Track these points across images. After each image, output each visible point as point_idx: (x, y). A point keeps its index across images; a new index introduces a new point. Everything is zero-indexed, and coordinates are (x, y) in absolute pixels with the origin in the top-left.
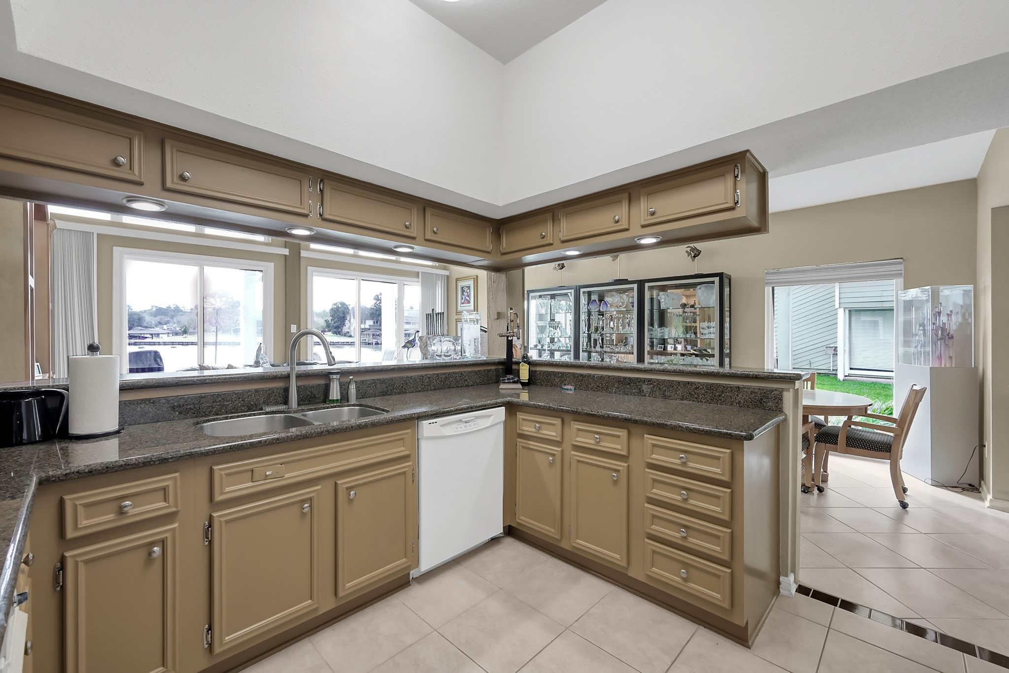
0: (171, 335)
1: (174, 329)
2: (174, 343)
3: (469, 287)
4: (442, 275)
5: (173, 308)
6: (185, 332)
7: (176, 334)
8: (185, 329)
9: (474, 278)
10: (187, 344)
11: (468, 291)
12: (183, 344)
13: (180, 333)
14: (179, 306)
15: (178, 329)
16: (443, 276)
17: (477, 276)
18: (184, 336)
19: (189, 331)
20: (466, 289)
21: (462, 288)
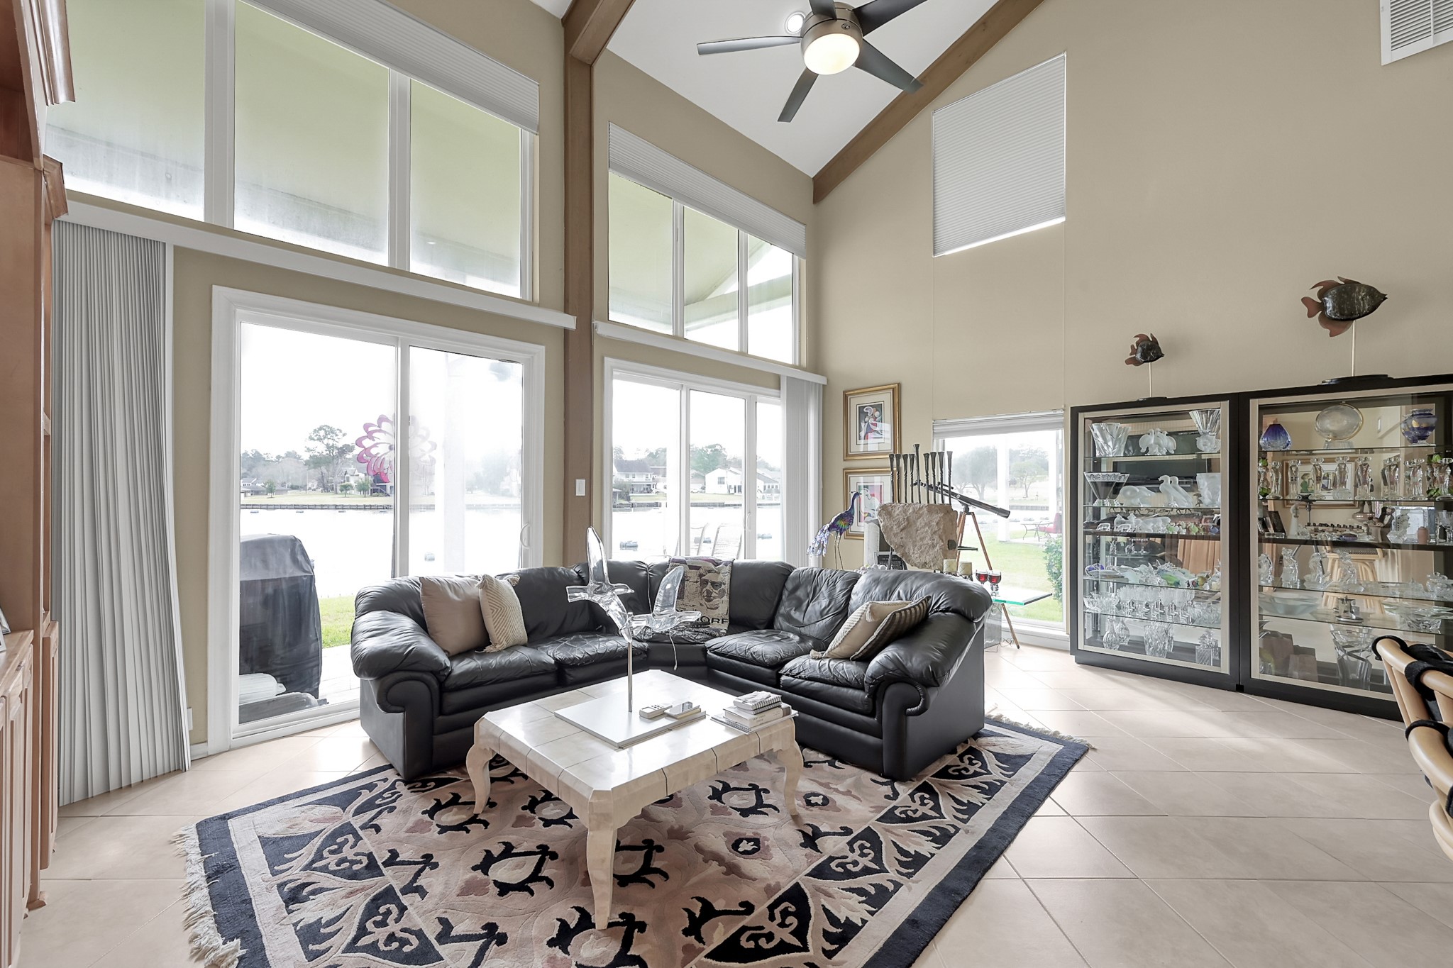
0: (249, 494)
1: (253, 485)
2: (254, 507)
3: (879, 407)
4: (816, 384)
5: (251, 455)
6: (271, 490)
7: (256, 492)
8: (270, 486)
9: (893, 389)
10: (275, 507)
11: (877, 414)
12: (268, 507)
13: (263, 491)
14: (261, 453)
15: (259, 485)
16: (818, 386)
17: (899, 385)
18: (270, 495)
19: (277, 488)
20: (870, 411)
21: (861, 409)
